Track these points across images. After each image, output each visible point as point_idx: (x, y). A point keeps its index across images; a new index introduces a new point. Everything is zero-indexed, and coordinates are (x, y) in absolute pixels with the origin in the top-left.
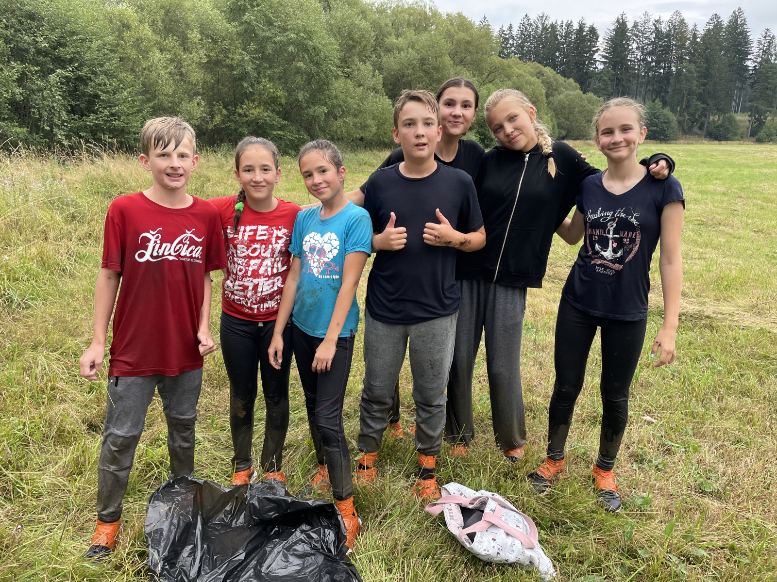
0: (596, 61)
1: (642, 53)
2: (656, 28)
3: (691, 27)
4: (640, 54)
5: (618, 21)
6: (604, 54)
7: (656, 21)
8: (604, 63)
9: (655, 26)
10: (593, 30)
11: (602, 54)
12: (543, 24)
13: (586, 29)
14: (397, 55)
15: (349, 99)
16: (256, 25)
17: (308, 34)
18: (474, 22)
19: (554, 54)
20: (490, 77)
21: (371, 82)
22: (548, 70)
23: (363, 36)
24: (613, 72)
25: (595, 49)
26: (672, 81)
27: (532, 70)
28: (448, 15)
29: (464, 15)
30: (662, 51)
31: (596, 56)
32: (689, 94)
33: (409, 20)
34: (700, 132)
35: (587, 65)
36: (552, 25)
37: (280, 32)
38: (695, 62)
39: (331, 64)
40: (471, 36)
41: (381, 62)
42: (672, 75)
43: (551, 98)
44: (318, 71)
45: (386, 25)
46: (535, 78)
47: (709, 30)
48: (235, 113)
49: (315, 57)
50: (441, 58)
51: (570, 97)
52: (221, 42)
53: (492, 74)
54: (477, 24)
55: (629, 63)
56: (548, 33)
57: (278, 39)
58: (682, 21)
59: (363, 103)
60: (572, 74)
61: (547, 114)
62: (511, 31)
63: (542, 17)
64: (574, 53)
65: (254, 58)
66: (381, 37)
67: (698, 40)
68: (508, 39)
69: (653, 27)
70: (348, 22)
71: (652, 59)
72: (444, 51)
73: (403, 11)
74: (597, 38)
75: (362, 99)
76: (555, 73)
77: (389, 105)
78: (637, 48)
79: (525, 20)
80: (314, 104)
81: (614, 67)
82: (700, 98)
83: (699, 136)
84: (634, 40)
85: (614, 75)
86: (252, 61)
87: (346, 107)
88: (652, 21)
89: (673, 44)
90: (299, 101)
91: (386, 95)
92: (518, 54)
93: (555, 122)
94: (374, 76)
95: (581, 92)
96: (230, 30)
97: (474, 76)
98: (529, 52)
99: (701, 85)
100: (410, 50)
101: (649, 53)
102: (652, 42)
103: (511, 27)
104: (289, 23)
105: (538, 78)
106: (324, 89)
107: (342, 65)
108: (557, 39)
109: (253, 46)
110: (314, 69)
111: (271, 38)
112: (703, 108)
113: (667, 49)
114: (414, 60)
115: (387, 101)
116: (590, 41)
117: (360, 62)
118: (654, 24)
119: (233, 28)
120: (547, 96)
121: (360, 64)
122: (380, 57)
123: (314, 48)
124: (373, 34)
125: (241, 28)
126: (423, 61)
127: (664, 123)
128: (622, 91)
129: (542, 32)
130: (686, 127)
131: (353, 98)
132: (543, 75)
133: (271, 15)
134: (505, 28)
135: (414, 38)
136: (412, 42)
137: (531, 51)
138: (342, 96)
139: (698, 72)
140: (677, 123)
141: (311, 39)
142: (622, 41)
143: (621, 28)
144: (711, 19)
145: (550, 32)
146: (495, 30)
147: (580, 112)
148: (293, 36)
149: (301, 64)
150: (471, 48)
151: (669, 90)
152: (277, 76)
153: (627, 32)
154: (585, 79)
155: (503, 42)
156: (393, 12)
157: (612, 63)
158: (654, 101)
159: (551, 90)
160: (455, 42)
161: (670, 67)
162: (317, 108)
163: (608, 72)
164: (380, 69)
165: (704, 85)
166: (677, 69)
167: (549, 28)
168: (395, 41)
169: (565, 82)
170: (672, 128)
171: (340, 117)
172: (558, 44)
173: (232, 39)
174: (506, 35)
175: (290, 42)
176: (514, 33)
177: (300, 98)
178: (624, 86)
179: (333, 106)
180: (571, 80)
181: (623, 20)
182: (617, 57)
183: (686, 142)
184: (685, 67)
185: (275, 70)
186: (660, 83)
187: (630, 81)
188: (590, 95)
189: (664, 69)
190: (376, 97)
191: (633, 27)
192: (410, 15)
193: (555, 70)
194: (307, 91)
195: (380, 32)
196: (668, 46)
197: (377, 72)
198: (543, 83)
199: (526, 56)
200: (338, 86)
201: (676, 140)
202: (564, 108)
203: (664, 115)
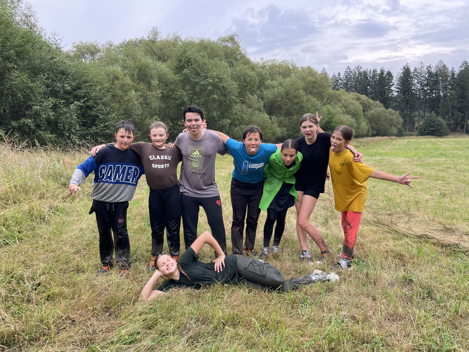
0: (392, 91)
1: (421, 85)
2: (428, 71)
3: (450, 70)
4: (419, 86)
5: (404, 68)
6: (397, 86)
7: (428, 67)
8: (398, 92)
9: (428, 69)
10: (389, 74)
11: (396, 86)
12: (359, 71)
13: (385, 73)
14: (272, 90)
15: (243, 115)
16: (190, 75)
17: (219, 79)
18: (317, 71)
19: (366, 87)
20: (328, 101)
21: (257, 105)
22: (363, 97)
23: (252, 80)
24: (403, 97)
25: (391, 84)
26: (442, 101)
27: (353, 97)
28: (302, 68)
29: (311, 67)
30: (433, 84)
31: (392, 88)
32: (452, 108)
33: (279, 71)
34: (462, 130)
35: (387, 93)
36: (364, 72)
37: (204, 79)
38: (454, 89)
39: (233, 95)
40: (316, 78)
41: (263, 94)
42: (441, 97)
43: (366, 113)
44: (225, 100)
45: (266, 74)
46: (356, 101)
47: (462, 70)
48: (177, 125)
49: (223, 92)
50: (298, 91)
51: (377, 111)
52: (170, 85)
53: (329, 100)
54: (319, 72)
55: (413, 91)
56: (362, 76)
57: (202, 83)
58: (444, 66)
59: (252, 117)
60: (378, 99)
61: (364, 122)
62: (339, 76)
63: (358, 67)
64: (379, 87)
65: (189, 94)
66: (263, 81)
67: (455, 76)
68: (338, 80)
69: (427, 71)
70: (243, 72)
71: (427, 88)
72: (300, 87)
73: (275, 66)
74: (392, 78)
75: (251, 115)
76: (368, 98)
77: (267, 118)
78: (418, 83)
79: (348, 69)
80: (223, 118)
81: (404, 94)
82: (460, 110)
83: (462, 133)
84: (415, 78)
85: (404, 98)
86: (187, 96)
87: (241, 119)
88: (426, 67)
89: (440, 80)
90: (214, 117)
91: (266, 113)
92: (344, 88)
93: (369, 126)
94: (258, 102)
95: (384, 108)
96: (175, 79)
97: (318, 100)
98: (351, 87)
99: (460, 102)
100: (280, 87)
101: (425, 85)
102: (427, 78)
103: (339, 74)
104: (209, 74)
105: (357, 101)
106: (229, 110)
107: (240, 96)
108: (368, 79)
109: (188, 87)
110: (223, 98)
111: (199, 82)
112: (462, 116)
113: (436, 83)
114: (282, 92)
115: (266, 116)
116: (388, 79)
117: (250, 94)
118: (427, 69)
119: (177, 77)
120: (364, 111)
121: (250, 96)
122: (262, 91)
123: (223, 87)
124: (257, 78)
125: (182, 77)
126: (287, 93)
127: (438, 125)
128: (410, 107)
129: (358, 75)
130: (452, 128)
131: (246, 114)
132: (360, 99)
133: (199, 70)
134: (336, 74)
135: (282, 81)
136: (281, 83)
137: (352, 86)
138: (239, 113)
139: (457, 95)
140: (446, 125)
141: (221, 82)
142: (408, 79)
143: (407, 72)
144: (463, 64)
145: (364, 75)
146: (330, 75)
147: (384, 120)
148: (211, 81)
149: (216, 96)
150: (316, 85)
151: (440, 106)
152: (201, 103)
153: (410, 73)
154: (386, 101)
155: (335, 82)
156: (269, 67)
157: (403, 91)
158: (431, 112)
159: (366, 107)
160: (306, 82)
161: (439, 93)
162: (224, 120)
163: (400, 96)
164: (262, 99)
165: (462, 102)
166: (444, 94)
167: (362, 73)
168: (271, 82)
169: (374, 103)
170: (444, 128)
171: (238, 125)
172: (368, 82)
173: (176, 84)
174: (336, 78)
175: (210, 84)
176: (342, 77)
177: (215, 115)
178: (411, 105)
179: (234, 119)
180: (378, 102)
181: (407, 67)
182: (405, 88)
183: (454, 136)
184: (448, 93)
185: (201, 100)
186: (433, 102)
187: (414, 101)
188: (390, 110)
189: (435, 94)
190: (260, 114)
191: (414, 71)
192: (280, 68)
193: (367, 96)
194: (219, 111)
195: (262, 78)
196: (437, 81)
197: (260, 99)
198: (360, 103)
199: (349, 89)
200: (237, 108)
201: (447, 135)
202: (375, 118)
203: (438, 121)
